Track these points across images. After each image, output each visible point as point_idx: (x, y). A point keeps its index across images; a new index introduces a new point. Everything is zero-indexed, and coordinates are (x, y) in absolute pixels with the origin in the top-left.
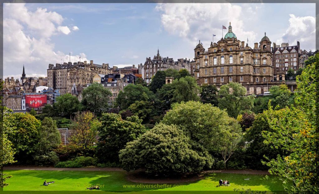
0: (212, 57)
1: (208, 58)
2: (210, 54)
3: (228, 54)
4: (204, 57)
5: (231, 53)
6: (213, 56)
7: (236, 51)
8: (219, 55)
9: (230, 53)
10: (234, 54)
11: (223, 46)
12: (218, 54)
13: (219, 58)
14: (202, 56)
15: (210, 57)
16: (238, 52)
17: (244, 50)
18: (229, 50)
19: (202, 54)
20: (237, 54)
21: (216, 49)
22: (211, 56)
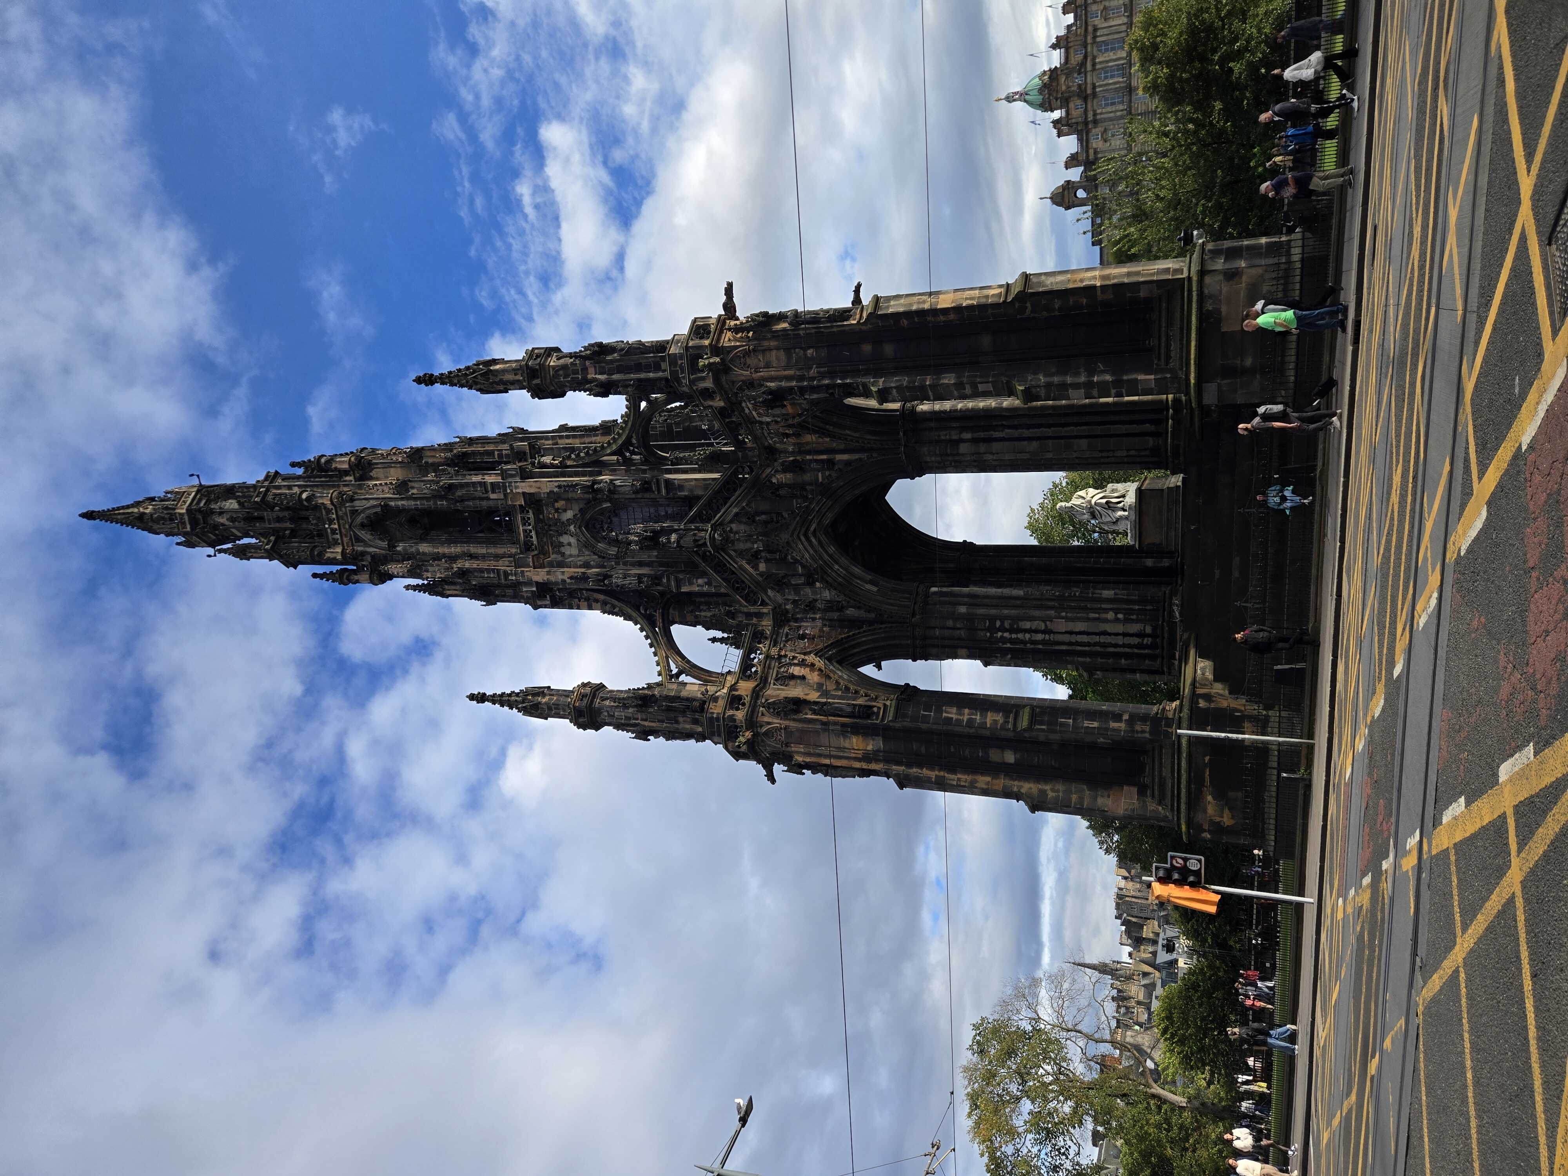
0: (1099, 111)
1: (1098, 130)
2: (1086, 123)
3: (1094, 58)
4: (1094, 146)
5: (1089, 49)
6: (1094, 111)
7: (1086, 30)
8: (1094, 87)
9: (1089, 54)
10: (1095, 37)
11: (1067, 78)
12: (1089, 91)
13: (1100, 86)
14: (1091, 152)
15: (1095, 122)
16: (1090, 29)
17: (1086, 8)
18: (1080, 57)
19: (1087, 152)
20: (1096, 29)
21: (1076, 105)
22: (1095, 115)
